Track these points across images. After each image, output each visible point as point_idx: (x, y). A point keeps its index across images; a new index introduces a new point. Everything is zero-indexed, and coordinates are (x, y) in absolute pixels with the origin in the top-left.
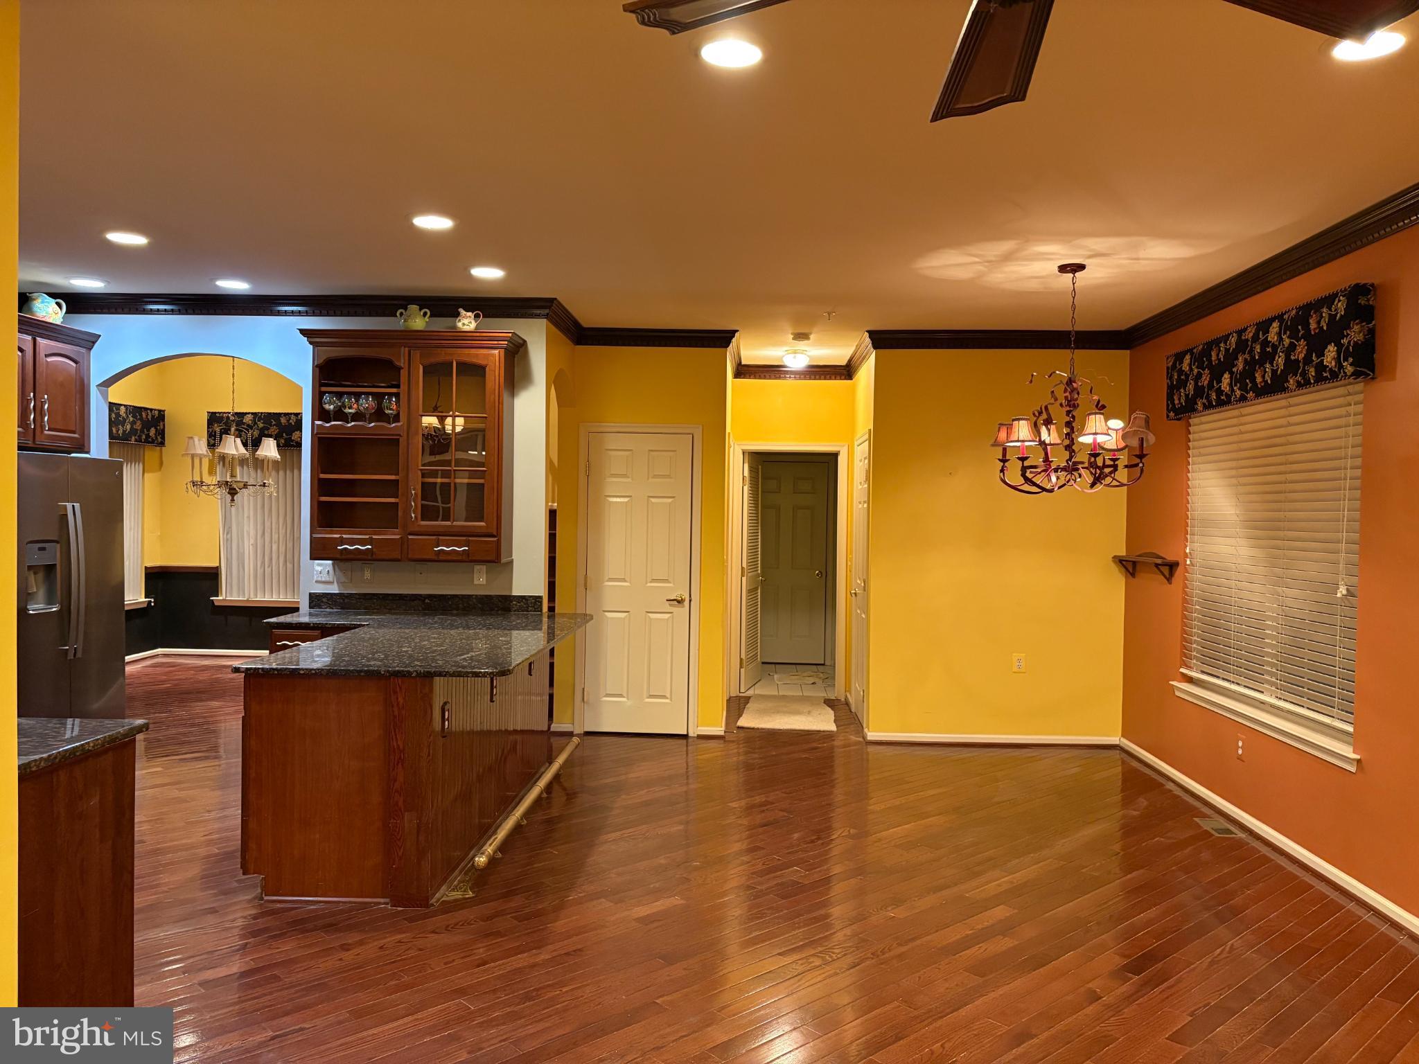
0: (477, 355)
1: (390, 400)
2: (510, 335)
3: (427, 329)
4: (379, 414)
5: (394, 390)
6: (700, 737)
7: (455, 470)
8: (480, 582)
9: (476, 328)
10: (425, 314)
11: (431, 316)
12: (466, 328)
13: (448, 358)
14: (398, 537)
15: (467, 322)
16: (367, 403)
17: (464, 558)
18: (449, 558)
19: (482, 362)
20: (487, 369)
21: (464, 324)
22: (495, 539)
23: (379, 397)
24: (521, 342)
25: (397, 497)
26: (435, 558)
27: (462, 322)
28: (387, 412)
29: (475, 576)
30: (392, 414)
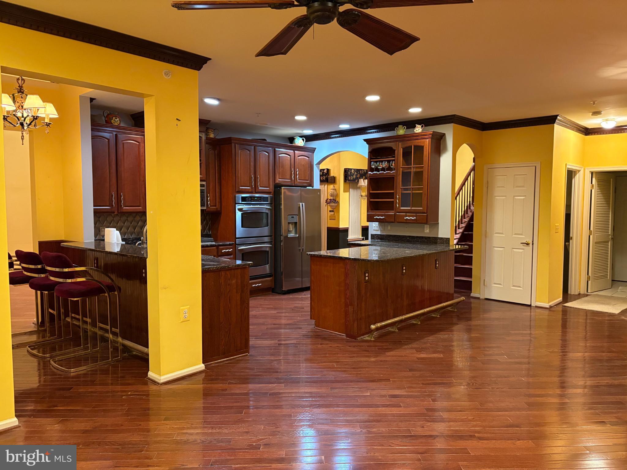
0: (421, 142)
1: (393, 162)
2: (432, 132)
3: (406, 134)
4: (389, 169)
5: (393, 159)
6: (536, 307)
7: (412, 188)
8: (426, 232)
9: (422, 130)
10: (404, 128)
11: (406, 129)
12: (417, 132)
13: (410, 144)
14: (393, 213)
15: (418, 129)
16: (385, 165)
17: (415, 222)
18: (409, 222)
19: (422, 145)
20: (424, 147)
21: (416, 130)
22: (426, 214)
23: (389, 161)
24: (443, 134)
25: (393, 199)
26: (405, 221)
27: (416, 129)
28: (392, 167)
29: (425, 229)
30: (393, 168)
